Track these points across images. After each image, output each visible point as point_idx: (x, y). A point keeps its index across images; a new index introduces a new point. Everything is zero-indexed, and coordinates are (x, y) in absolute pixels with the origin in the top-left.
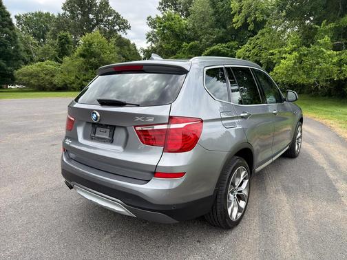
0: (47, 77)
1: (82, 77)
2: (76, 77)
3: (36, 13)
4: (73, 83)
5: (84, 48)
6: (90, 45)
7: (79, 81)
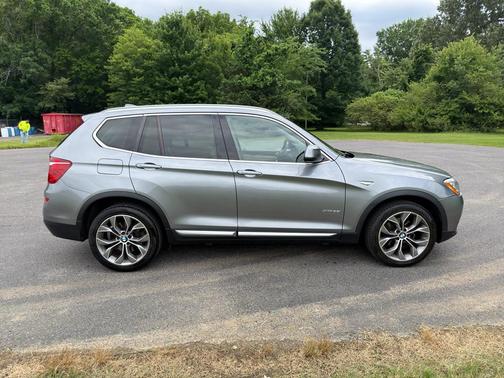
0: (381, 112)
1: (428, 111)
2: (420, 111)
3: (404, 24)
4: (413, 120)
5: (441, 66)
6: (452, 61)
7: (423, 117)
